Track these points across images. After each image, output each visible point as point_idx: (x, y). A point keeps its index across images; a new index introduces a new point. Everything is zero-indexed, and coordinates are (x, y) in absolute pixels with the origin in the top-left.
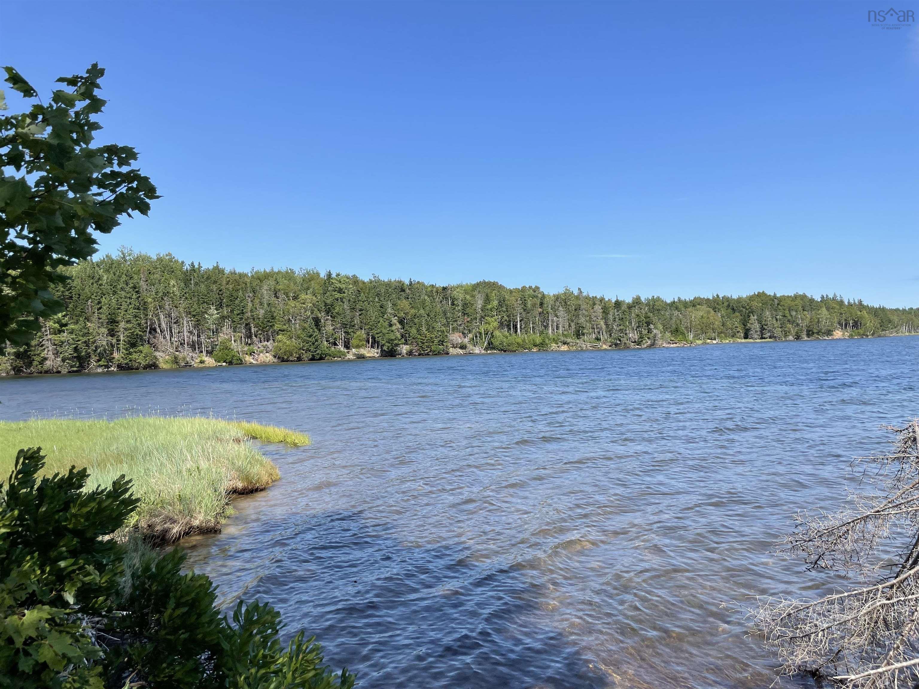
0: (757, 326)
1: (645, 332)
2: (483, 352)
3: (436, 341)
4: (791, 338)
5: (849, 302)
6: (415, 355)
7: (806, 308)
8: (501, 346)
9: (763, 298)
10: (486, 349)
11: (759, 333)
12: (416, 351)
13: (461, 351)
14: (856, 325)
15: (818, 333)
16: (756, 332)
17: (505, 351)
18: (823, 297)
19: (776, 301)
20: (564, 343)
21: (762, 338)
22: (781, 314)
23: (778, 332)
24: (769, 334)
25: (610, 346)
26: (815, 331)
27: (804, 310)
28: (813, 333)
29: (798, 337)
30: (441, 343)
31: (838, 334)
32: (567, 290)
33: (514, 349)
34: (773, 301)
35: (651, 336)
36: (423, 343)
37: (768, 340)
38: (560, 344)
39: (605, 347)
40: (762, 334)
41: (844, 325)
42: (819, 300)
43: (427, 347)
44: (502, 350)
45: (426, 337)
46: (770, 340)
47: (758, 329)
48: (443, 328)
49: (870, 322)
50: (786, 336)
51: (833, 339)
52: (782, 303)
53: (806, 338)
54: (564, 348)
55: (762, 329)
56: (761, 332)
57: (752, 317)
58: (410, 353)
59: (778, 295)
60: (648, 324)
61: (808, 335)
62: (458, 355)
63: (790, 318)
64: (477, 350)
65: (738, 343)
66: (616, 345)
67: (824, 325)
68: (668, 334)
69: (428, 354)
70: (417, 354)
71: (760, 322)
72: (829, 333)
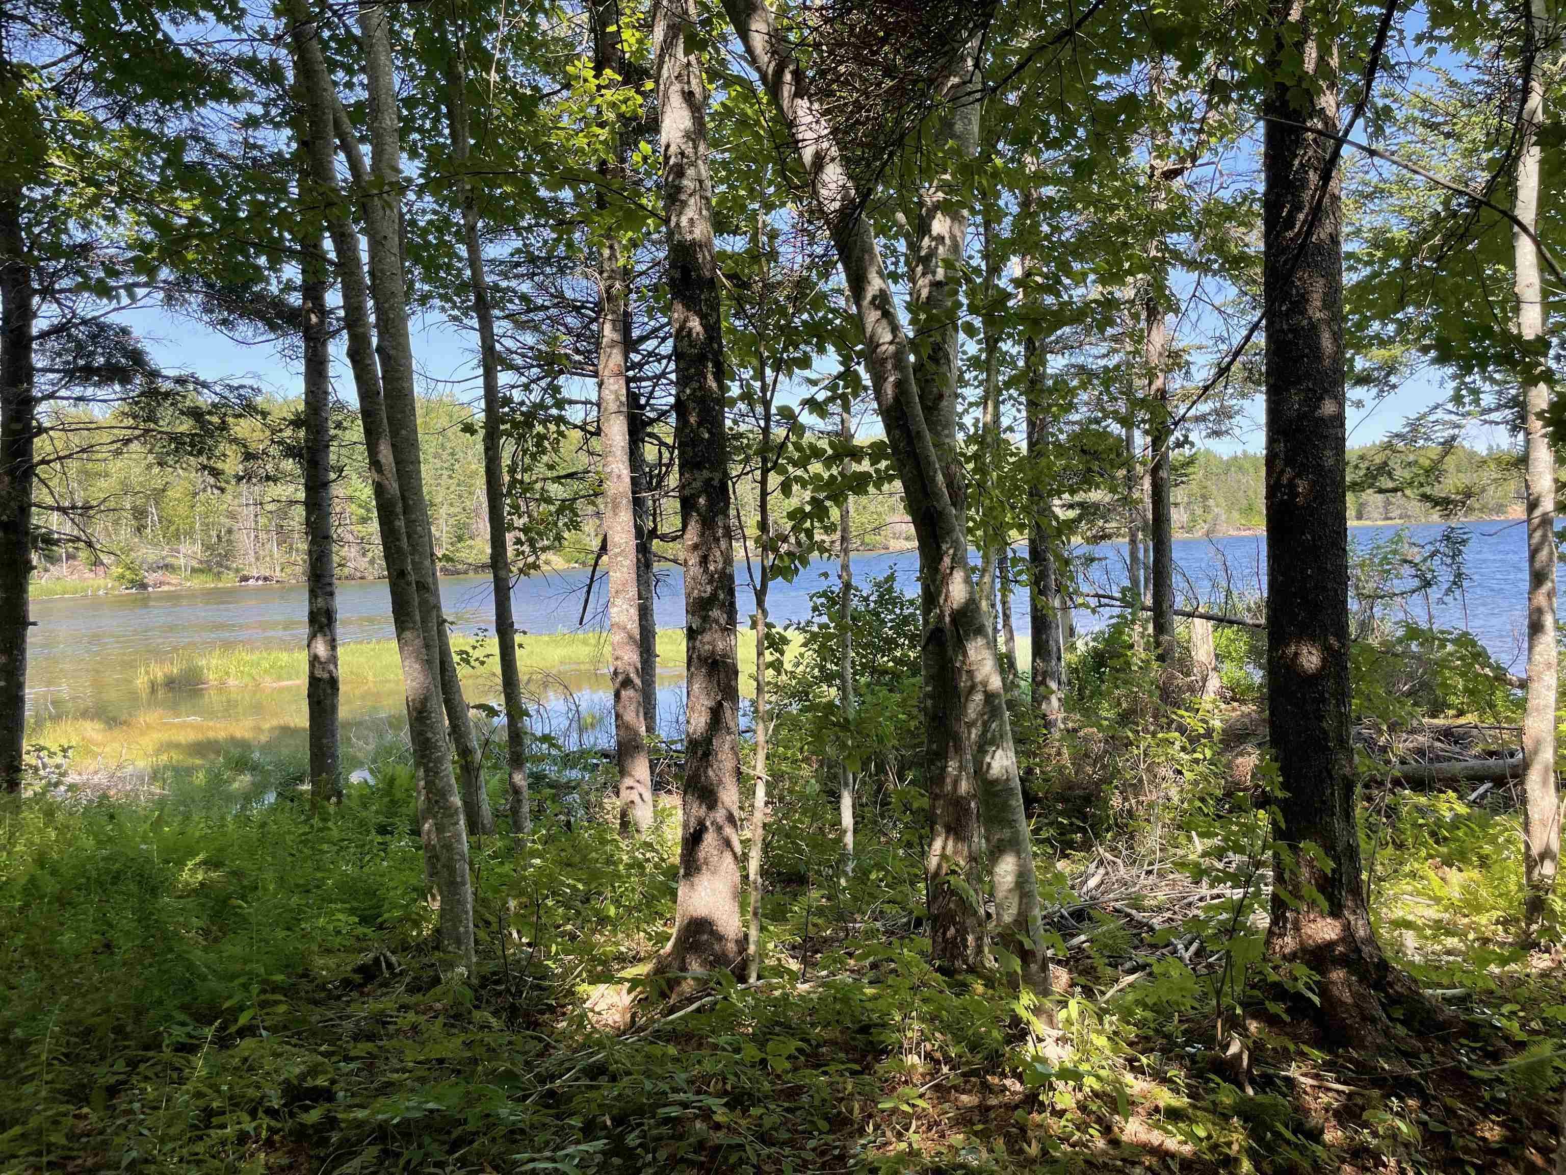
1: (1199, 511)
18: (1490, 448)
27: (1459, 471)
35: (1209, 517)
40: (1387, 511)
42: (1484, 453)
60: (1204, 497)
68: (1236, 515)
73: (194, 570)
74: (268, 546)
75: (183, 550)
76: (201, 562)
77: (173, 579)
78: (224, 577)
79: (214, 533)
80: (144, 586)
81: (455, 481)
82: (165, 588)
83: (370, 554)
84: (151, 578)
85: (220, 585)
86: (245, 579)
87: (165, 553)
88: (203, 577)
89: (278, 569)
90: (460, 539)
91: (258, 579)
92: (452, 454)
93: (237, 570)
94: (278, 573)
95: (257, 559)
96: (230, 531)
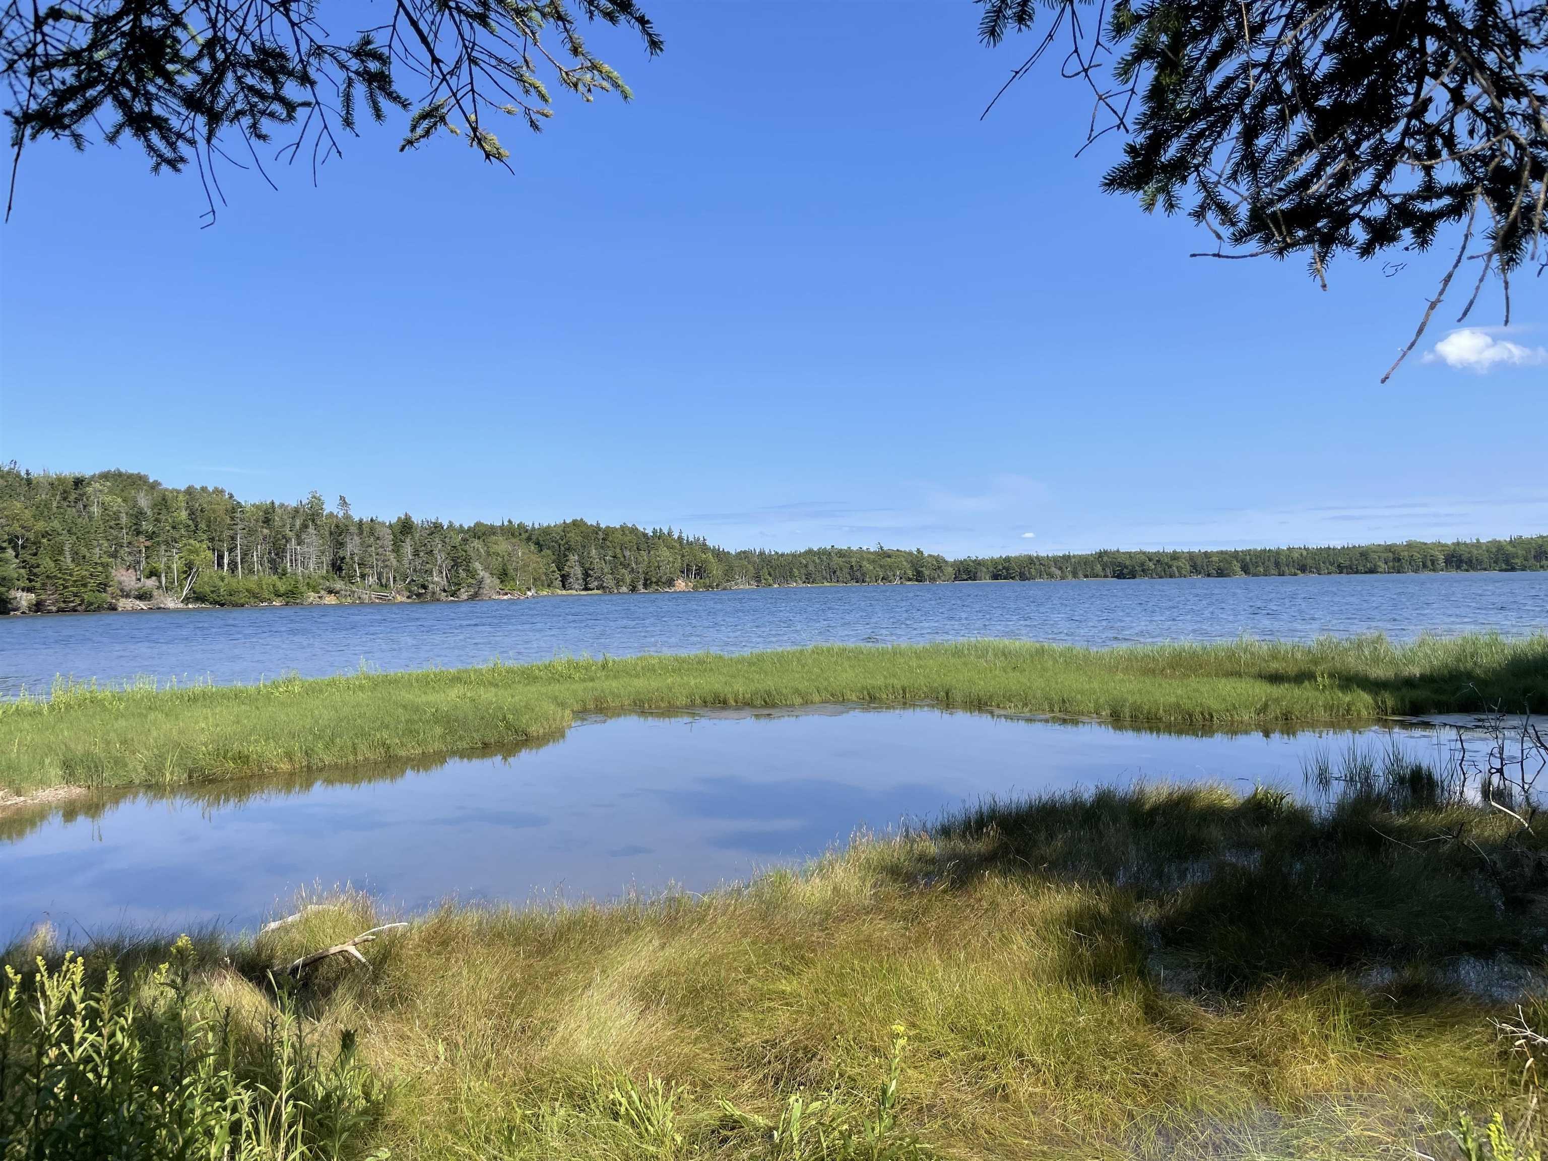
0: (578, 571)
1: (463, 575)
2: (181, 606)
3: (92, 583)
4: (624, 589)
5: (687, 541)
6: (49, 612)
7: (641, 546)
8: (214, 596)
9: (583, 529)
10: (186, 600)
11: (581, 581)
12: (53, 604)
13: (142, 605)
14: (700, 572)
15: (657, 583)
16: (577, 579)
17: (222, 605)
18: (656, 531)
19: (601, 535)
20: (330, 592)
21: (586, 589)
22: (610, 553)
23: (609, 581)
24: (596, 583)
25: (408, 597)
26: (654, 580)
27: (638, 549)
28: (651, 582)
29: (634, 589)
30: (103, 587)
31: (680, 585)
32: (314, 497)
33: (242, 601)
34: (597, 533)
35: (473, 581)
36: (65, 587)
37: (595, 591)
38: (322, 592)
39: (399, 598)
40: (586, 583)
41: (686, 571)
42: (652, 534)
43: (75, 595)
44: (216, 603)
45: (71, 575)
46: (599, 592)
47: (580, 576)
48: (106, 559)
49: (716, 570)
50: (618, 585)
51: (675, 592)
52: (610, 539)
53: (643, 591)
54: (330, 600)
55: (586, 575)
56: (585, 580)
57: (571, 557)
58: (38, 607)
59: (603, 526)
60: (468, 561)
61: (645, 586)
62: (135, 612)
63: (622, 559)
64: (171, 603)
65: (558, 595)
66: (419, 595)
67: (666, 571)
69: (74, 610)
70: (54, 609)
71: (582, 565)
72: (670, 583)
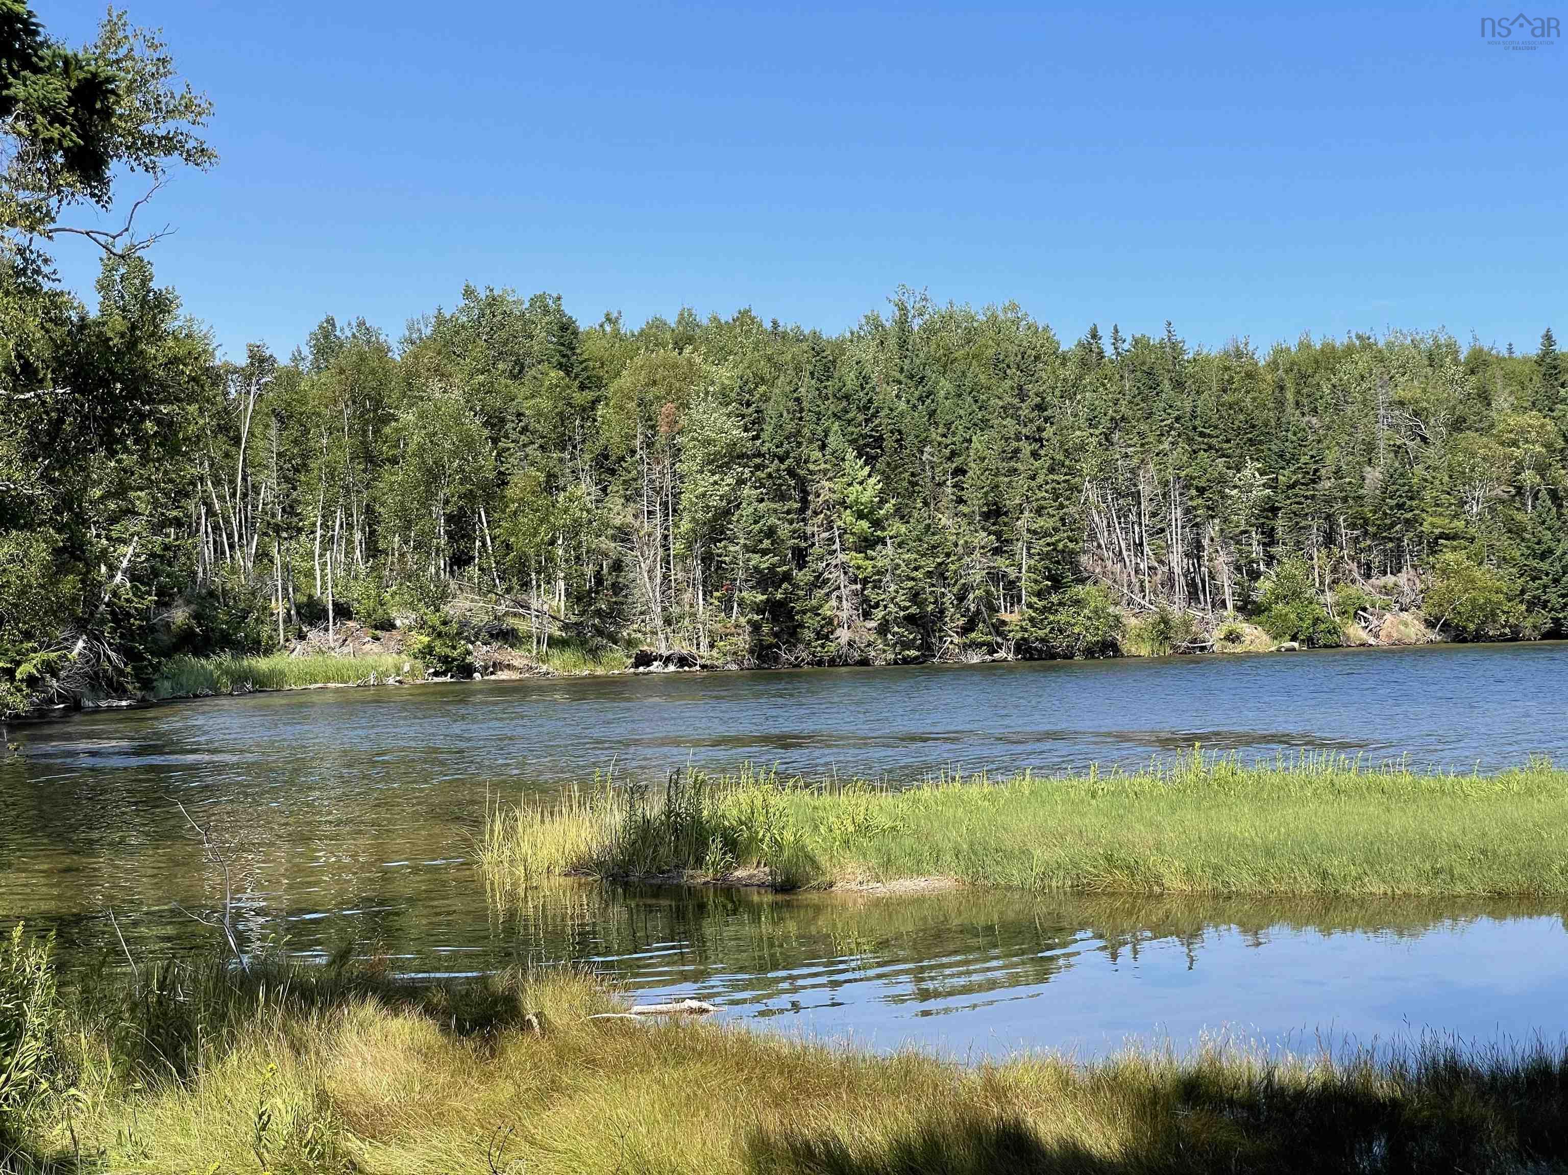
73: (553, 642)
74: (687, 596)
75: (535, 604)
76: (566, 627)
77: (517, 657)
78: (606, 657)
79: (589, 570)
80: (467, 671)
81: (1044, 462)
82: (503, 675)
83: (879, 613)
84: (480, 654)
85: (600, 671)
86: (644, 659)
87: (502, 609)
88: (569, 656)
89: (704, 642)
90: (1057, 583)
91: (667, 660)
92: (1041, 407)
93: (630, 643)
94: (704, 651)
95: (668, 622)
96: (617, 566)
